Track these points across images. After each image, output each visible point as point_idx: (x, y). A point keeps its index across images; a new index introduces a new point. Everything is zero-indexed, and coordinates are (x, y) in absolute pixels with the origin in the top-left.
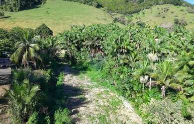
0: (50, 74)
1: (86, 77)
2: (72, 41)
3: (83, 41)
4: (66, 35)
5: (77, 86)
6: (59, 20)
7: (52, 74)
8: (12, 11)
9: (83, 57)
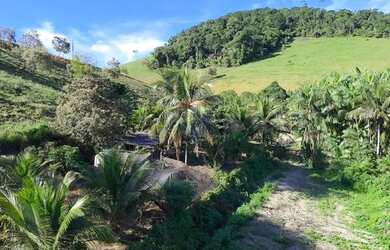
0: (232, 181)
1: (341, 208)
2: (317, 109)
3: (348, 108)
4: (304, 95)
5: (299, 231)
6: (312, 74)
7: (238, 181)
8: (230, 66)
9: (347, 151)
